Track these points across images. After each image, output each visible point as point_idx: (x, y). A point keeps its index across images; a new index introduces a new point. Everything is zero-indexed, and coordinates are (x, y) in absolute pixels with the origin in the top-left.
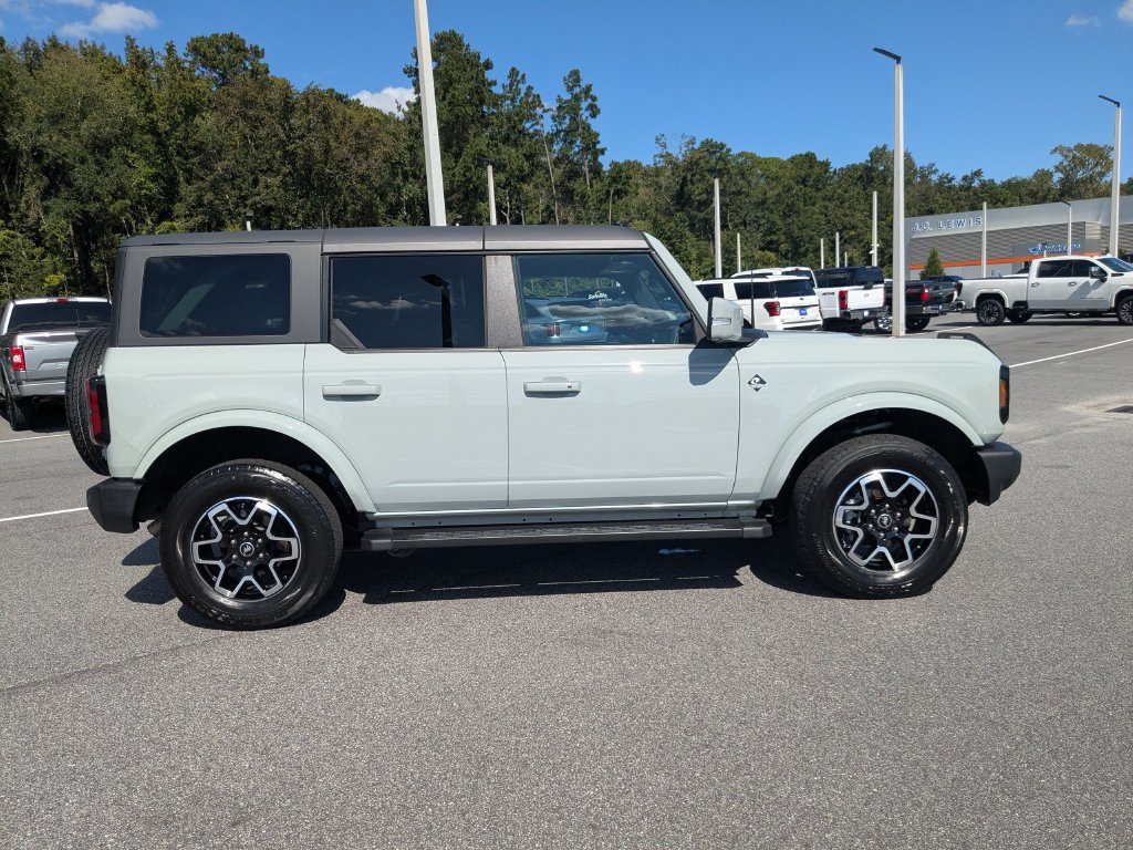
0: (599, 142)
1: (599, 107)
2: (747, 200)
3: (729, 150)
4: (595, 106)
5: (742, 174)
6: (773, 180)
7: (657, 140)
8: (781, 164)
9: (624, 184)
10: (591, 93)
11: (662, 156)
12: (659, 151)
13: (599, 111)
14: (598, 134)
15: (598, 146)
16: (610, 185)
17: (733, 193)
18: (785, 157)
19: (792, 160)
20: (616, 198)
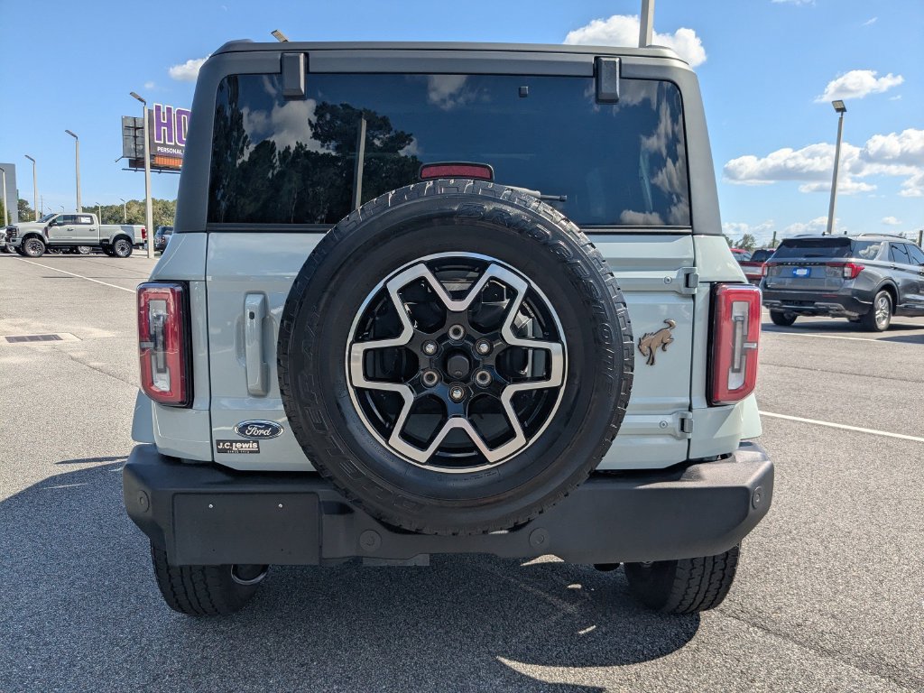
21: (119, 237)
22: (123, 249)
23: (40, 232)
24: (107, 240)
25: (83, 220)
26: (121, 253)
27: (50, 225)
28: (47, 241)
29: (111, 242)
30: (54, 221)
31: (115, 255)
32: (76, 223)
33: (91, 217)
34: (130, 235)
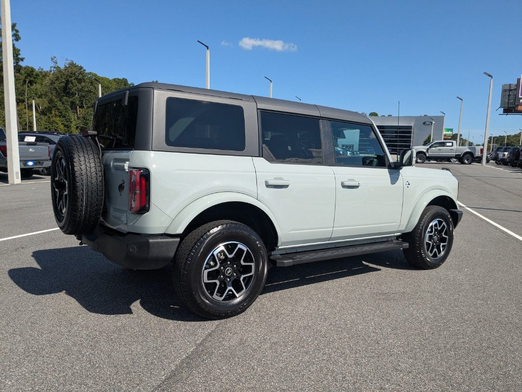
0: (20, 54)
1: (20, 36)
2: (94, 96)
3: (85, 70)
4: (18, 35)
5: (92, 83)
6: (106, 88)
7: (52, 59)
8: (110, 81)
9: (34, 78)
10: (16, 28)
11: (55, 67)
12: (53, 65)
13: (20, 38)
14: (20, 50)
15: (19, 56)
16: (26, 78)
17: (87, 91)
18: (111, 78)
19: (114, 80)
20: (29, 84)
21: (467, 153)
22: (468, 160)
23: (425, 151)
24: (459, 155)
25: (448, 144)
26: (466, 162)
27: (430, 147)
28: (427, 155)
29: (462, 156)
30: (432, 145)
31: (463, 163)
32: (444, 146)
33: (452, 143)
34: (473, 152)
